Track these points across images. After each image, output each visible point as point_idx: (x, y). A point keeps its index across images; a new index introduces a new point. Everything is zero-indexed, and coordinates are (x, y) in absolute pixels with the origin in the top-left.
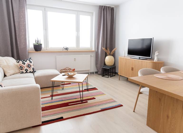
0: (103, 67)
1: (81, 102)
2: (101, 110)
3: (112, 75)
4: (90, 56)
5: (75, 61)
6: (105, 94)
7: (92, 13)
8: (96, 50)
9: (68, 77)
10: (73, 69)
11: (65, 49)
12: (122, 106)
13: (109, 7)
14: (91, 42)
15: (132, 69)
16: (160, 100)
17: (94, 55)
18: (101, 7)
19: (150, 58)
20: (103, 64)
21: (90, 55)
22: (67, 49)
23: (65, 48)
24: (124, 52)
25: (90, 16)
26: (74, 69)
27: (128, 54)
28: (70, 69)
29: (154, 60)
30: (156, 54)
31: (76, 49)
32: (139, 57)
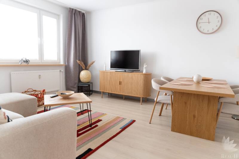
0: (78, 84)
1: (90, 128)
2: (121, 129)
3: (90, 94)
4: (59, 72)
5: (40, 78)
6: (105, 114)
7: (59, 16)
8: (65, 64)
9: (62, 98)
10: (42, 90)
11: (24, 62)
12: (134, 121)
13: (79, 12)
14: (58, 53)
15: (120, 83)
16: (186, 103)
17: (63, 70)
18: (71, 10)
19: (139, 70)
20: (77, 81)
21: (59, 70)
22: (27, 61)
23: (24, 59)
24: (105, 65)
25: (56, 18)
26: (44, 90)
27: (111, 68)
28: (34, 91)
29: (143, 72)
30: (144, 66)
31: (40, 63)
32: (125, 70)
